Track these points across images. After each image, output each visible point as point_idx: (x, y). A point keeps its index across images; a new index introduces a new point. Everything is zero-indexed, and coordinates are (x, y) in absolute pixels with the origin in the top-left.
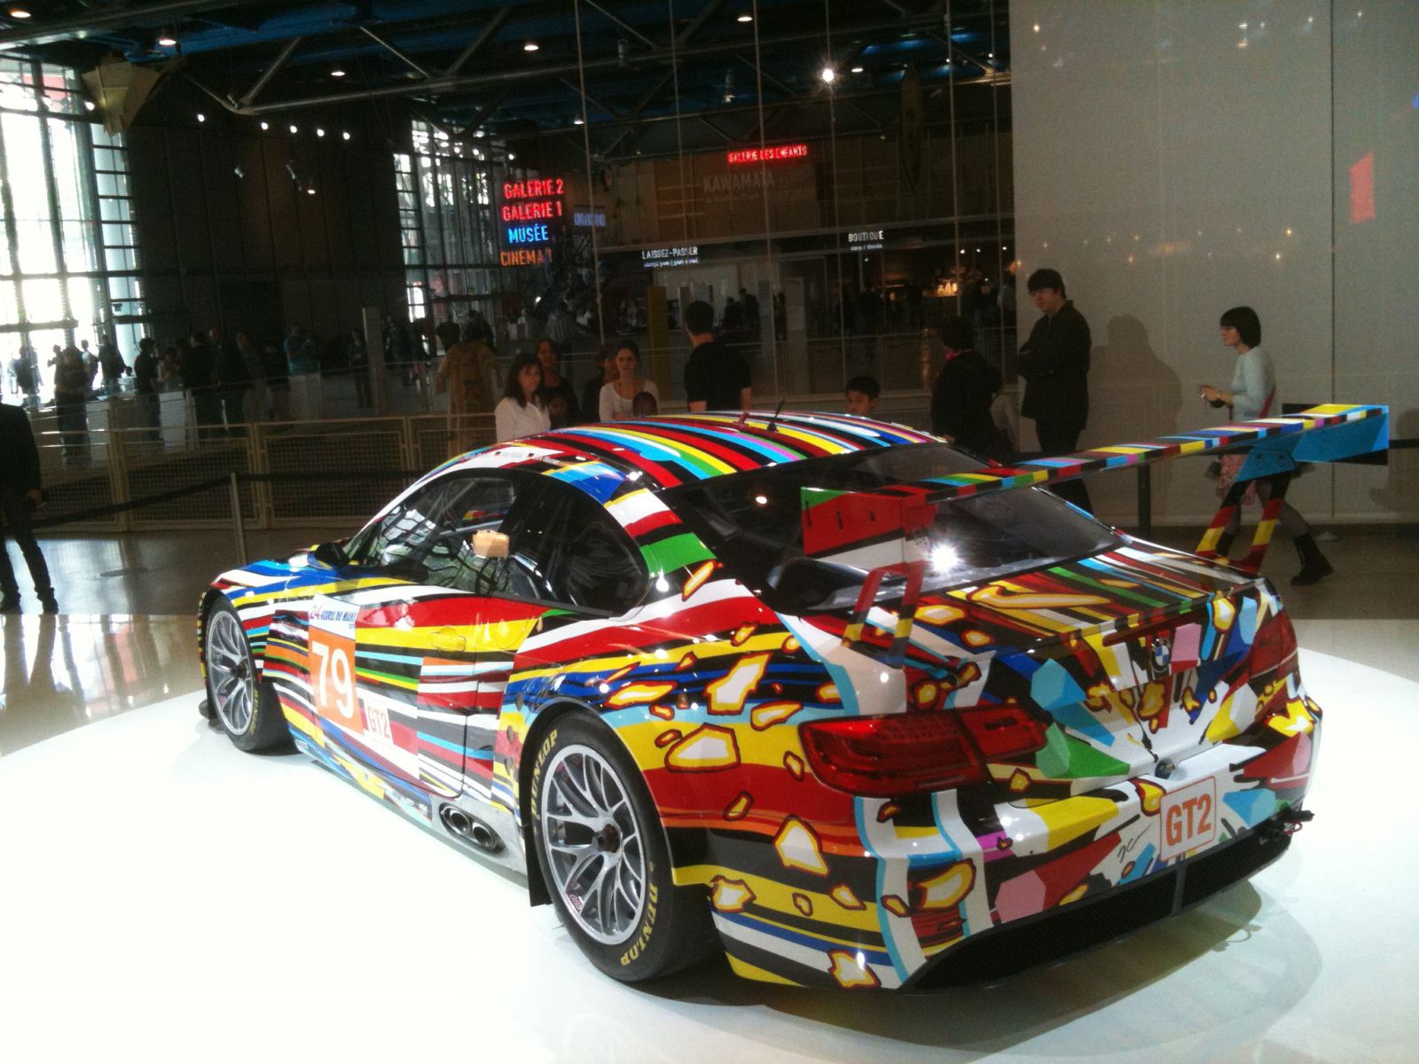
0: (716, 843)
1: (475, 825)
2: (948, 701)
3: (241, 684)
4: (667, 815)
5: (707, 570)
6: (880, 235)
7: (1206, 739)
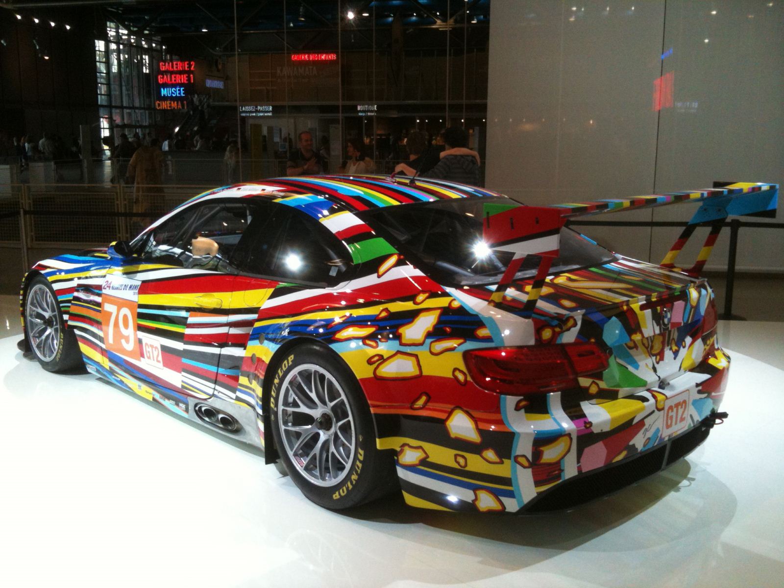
0: (405, 423)
1: (220, 416)
2: (559, 338)
3: (49, 331)
4: (374, 406)
5: (393, 260)
6: (375, 108)
7: (682, 368)
